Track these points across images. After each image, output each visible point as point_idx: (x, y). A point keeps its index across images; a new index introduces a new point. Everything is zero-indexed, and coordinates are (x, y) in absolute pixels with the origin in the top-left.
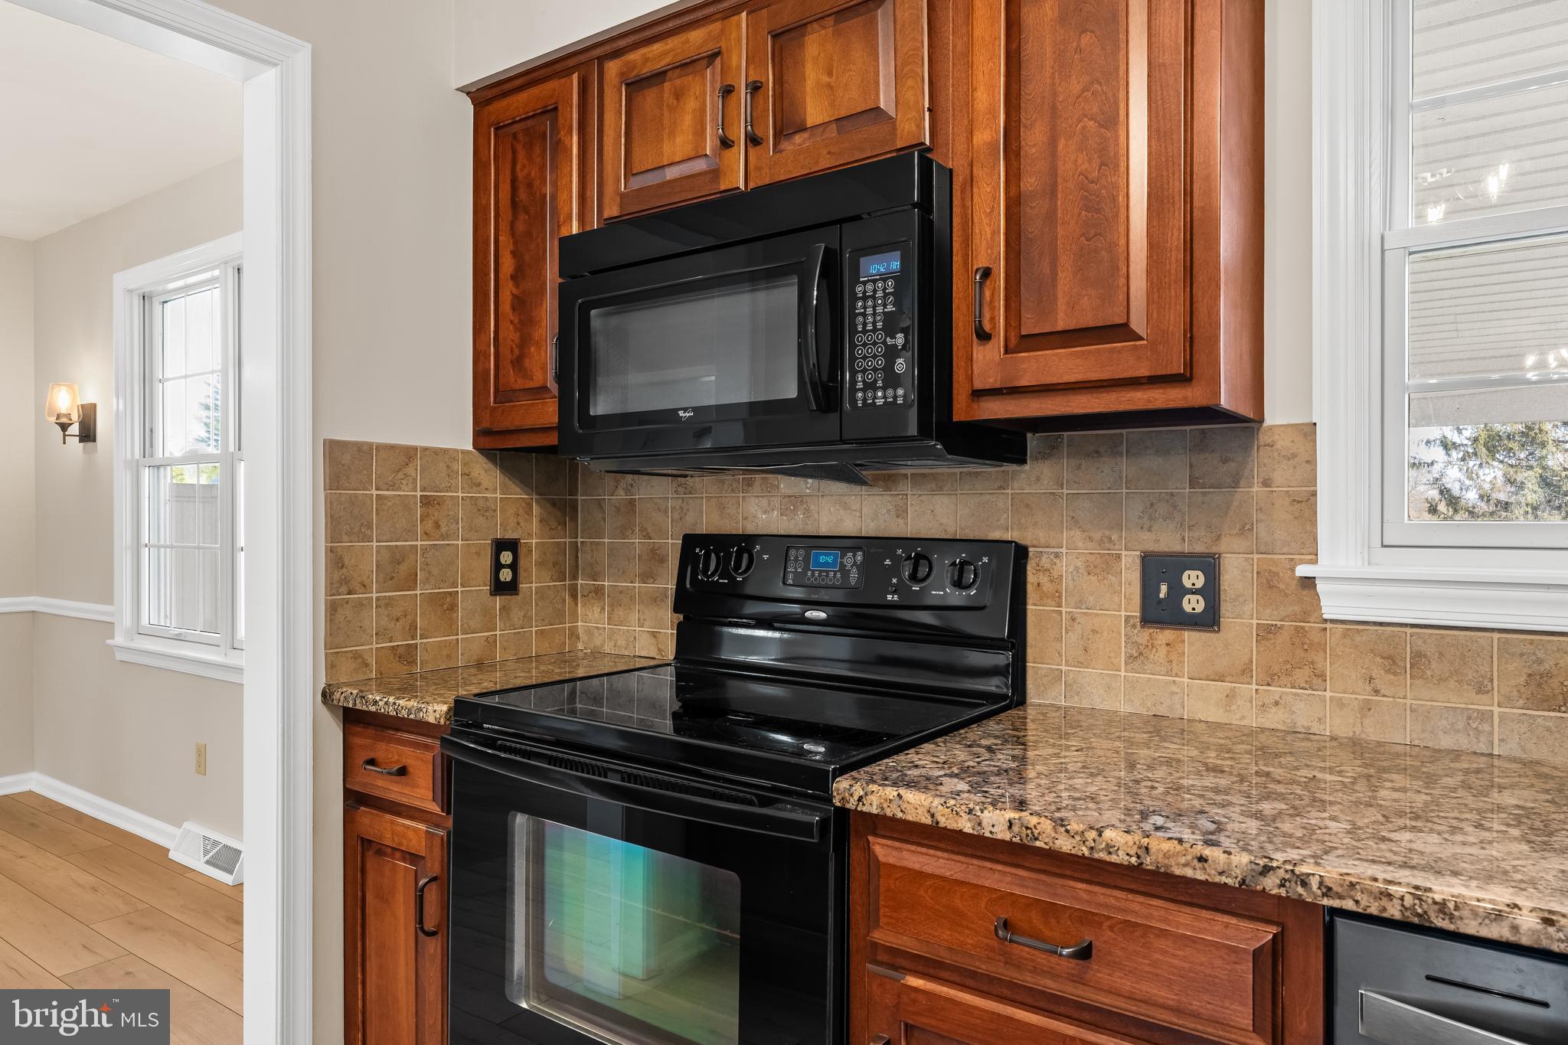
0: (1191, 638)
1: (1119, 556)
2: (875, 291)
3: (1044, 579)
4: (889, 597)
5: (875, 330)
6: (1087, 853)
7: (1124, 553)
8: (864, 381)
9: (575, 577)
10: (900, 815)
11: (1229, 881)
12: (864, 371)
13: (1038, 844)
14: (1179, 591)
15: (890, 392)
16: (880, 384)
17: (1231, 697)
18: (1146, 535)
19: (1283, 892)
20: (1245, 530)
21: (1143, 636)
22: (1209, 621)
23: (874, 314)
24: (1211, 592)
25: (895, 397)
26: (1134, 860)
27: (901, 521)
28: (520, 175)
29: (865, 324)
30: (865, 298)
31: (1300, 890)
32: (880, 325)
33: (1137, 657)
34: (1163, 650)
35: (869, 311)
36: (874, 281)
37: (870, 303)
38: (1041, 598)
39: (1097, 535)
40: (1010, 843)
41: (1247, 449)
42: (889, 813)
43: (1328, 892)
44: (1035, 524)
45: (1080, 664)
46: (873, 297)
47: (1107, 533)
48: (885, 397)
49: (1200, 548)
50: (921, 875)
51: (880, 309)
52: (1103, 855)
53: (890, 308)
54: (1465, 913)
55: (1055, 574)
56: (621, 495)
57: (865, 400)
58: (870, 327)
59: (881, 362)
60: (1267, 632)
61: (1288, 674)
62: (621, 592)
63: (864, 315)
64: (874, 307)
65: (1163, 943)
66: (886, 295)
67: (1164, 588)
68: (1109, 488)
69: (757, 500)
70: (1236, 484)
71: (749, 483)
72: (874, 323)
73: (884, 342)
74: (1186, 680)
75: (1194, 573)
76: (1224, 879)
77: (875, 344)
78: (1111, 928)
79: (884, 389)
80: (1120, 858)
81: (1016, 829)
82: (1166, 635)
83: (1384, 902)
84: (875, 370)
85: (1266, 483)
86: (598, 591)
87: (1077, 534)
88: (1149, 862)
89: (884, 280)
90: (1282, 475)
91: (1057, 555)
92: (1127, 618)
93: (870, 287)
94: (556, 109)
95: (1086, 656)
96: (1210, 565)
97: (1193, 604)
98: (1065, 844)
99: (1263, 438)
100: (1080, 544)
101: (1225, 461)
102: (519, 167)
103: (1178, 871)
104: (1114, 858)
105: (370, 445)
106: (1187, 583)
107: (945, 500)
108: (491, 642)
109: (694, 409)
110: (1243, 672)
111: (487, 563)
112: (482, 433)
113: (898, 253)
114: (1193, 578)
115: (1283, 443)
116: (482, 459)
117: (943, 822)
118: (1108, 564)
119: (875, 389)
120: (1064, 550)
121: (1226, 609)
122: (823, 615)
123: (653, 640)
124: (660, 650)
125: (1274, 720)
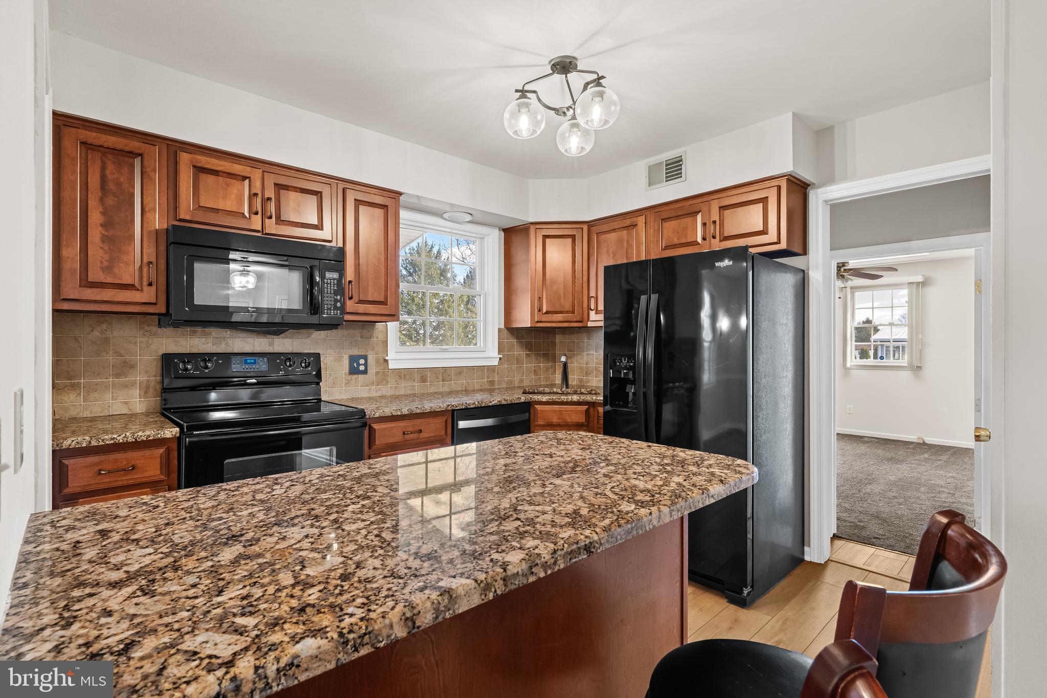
0: (360, 376)
1: (343, 357)
4: (281, 372)
5: (331, 293)
6: (421, 412)
7: (344, 355)
8: (327, 307)
11: (443, 409)
12: (327, 304)
14: (359, 365)
17: (370, 390)
18: (350, 351)
19: (449, 409)
20: (373, 349)
21: (349, 377)
22: (365, 372)
23: (331, 289)
24: (366, 365)
25: (337, 313)
26: (429, 410)
27: (271, 347)
29: (327, 291)
30: (327, 283)
31: (452, 408)
33: (348, 383)
34: (355, 380)
35: (329, 287)
36: (331, 280)
39: (337, 351)
40: (407, 414)
41: (373, 329)
43: (456, 407)
44: (322, 348)
46: (330, 284)
47: (340, 350)
48: (334, 312)
49: (363, 354)
50: (386, 428)
52: (424, 411)
53: (335, 288)
58: (329, 292)
59: (333, 303)
60: (377, 373)
61: (382, 382)
62: (96, 385)
63: (327, 288)
64: (331, 287)
65: (432, 425)
66: (334, 284)
67: (355, 364)
68: (339, 338)
69: (199, 339)
70: (370, 338)
71: (194, 332)
73: (334, 297)
74: (360, 387)
77: (330, 297)
79: (334, 310)
80: (427, 411)
81: (408, 410)
82: (355, 376)
83: (462, 406)
84: (330, 304)
85: (377, 338)
86: (74, 386)
87: (331, 351)
88: (432, 410)
89: (334, 280)
90: (379, 336)
91: (326, 357)
92: (346, 373)
95: (334, 384)
96: (365, 358)
97: (362, 368)
98: (418, 411)
100: (332, 354)
101: (368, 332)
102: (108, 172)
103: (436, 410)
106: (361, 363)
109: (256, 308)
110: (372, 383)
114: (362, 361)
115: (380, 328)
117: (394, 414)
118: (339, 359)
119: (331, 310)
120: (328, 355)
121: (369, 368)
122: (255, 381)
123: (125, 406)
125: (379, 394)
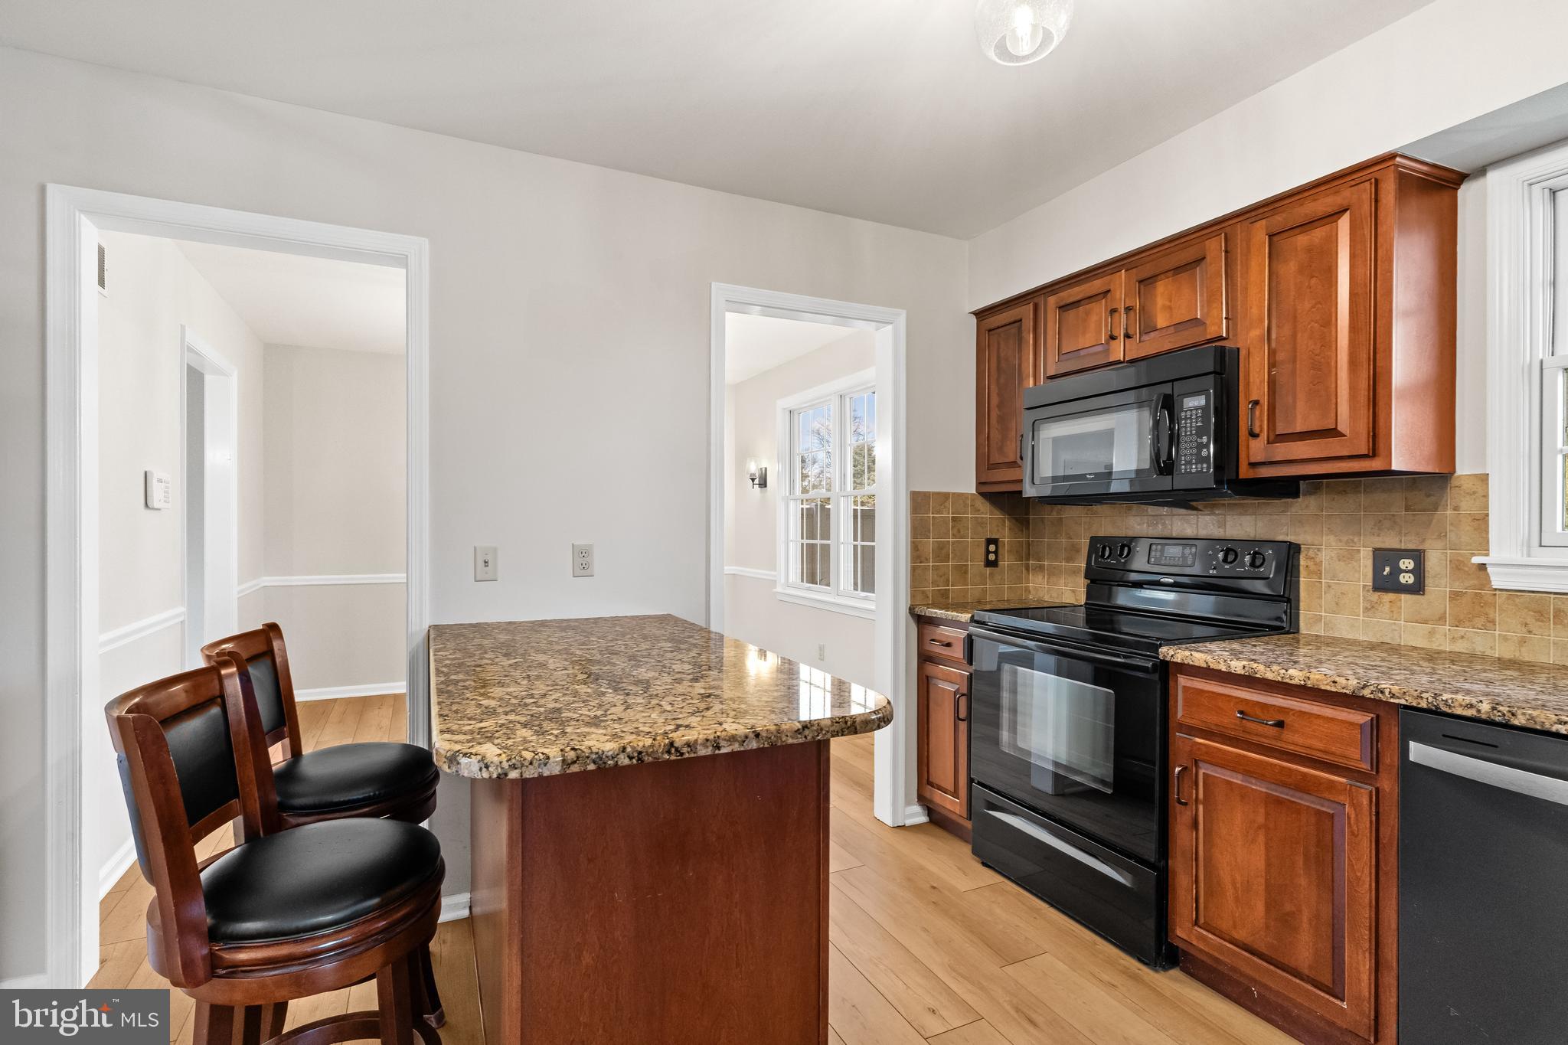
0: (1404, 598)
1: (1359, 551)
2: (1191, 415)
3: (1310, 563)
4: (1211, 572)
6: (1280, 679)
7: (1362, 549)
8: (1185, 460)
9: (1028, 559)
10: (1191, 663)
11: (1347, 692)
12: (1185, 455)
13: (1257, 676)
14: (1397, 571)
15: (1199, 466)
16: (1194, 461)
17: (1432, 633)
18: (1376, 539)
19: (1372, 696)
20: (1443, 535)
21: (1375, 596)
22: (1418, 588)
23: (1191, 427)
24: (1419, 572)
25: (1202, 468)
26: (1302, 683)
27: (1221, 530)
28: (1002, 355)
29: (1186, 432)
30: (1186, 419)
31: (1380, 695)
32: (1194, 432)
33: (1370, 609)
34: (1387, 605)
35: (1188, 425)
36: (1191, 410)
37: (1189, 421)
38: (1309, 575)
39: (1345, 539)
40: (1244, 676)
41: (1445, 489)
42: (1186, 663)
44: (1305, 531)
45: (1334, 612)
46: (1191, 418)
47: (1351, 537)
48: (1196, 468)
49: (1411, 546)
50: (1202, 691)
51: (1194, 424)
52: (1288, 681)
53: (1199, 424)
54: (1456, 704)
55: (1318, 560)
56: (1054, 515)
57: (1186, 470)
58: (1188, 433)
59: (1195, 451)
60: (1455, 596)
61: (1470, 620)
62: (1054, 568)
63: (1186, 427)
64: (1191, 423)
65: (1318, 722)
66: (1197, 417)
67: (1387, 569)
68: (1353, 512)
70: (1436, 509)
71: (1130, 509)
72: (1191, 431)
73: (1196, 441)
74: (1403, 623)
75: (1407, 561)
76: (1345, 691)
77: (1191, 441)
78: (1293, 715)
79: (1196, 464)
80: (1295, 682)
81: (1246, 669)
82: (1391, 596)
83: (1419, 700)
84: (1191, 454)
85: (1456, 508)
86: (1041, 568)
87: (1332, 538)
88: (1309, 684)
89: (1197, 410)
90: (1467, 506)
91: (1319, 550)
92: (1364, 586)
93: (1189, 413)
94: (1021, 320)
95: (1337, 607)
96: (1418, 556)
97: (1407, 579)
99: (1454, 482)
100: (1334, 544)
101: (1428, 496)
102: (1001, 350)
103: (1323, 688)
104: (1293, 682)
105: (929, 492)
106: (1403, 566)
107: (1248, 517)
108: (984, 591)
109: (1094, 474)
110: (1440, 619)
111: (983, 550)
112: (979, 484)
113: (1204, 396)
114: (1407, 564)
115: (1467, 485)
116: (980, 498)
117: (1212, 666)
118: (1350, 556)
119: (1191, 464)
120: (1323, 547)
121: (1429, 581)
122: (1171, 581)
123: (1073, 595)
124: (1077, 600)
125: (1460, 647)
